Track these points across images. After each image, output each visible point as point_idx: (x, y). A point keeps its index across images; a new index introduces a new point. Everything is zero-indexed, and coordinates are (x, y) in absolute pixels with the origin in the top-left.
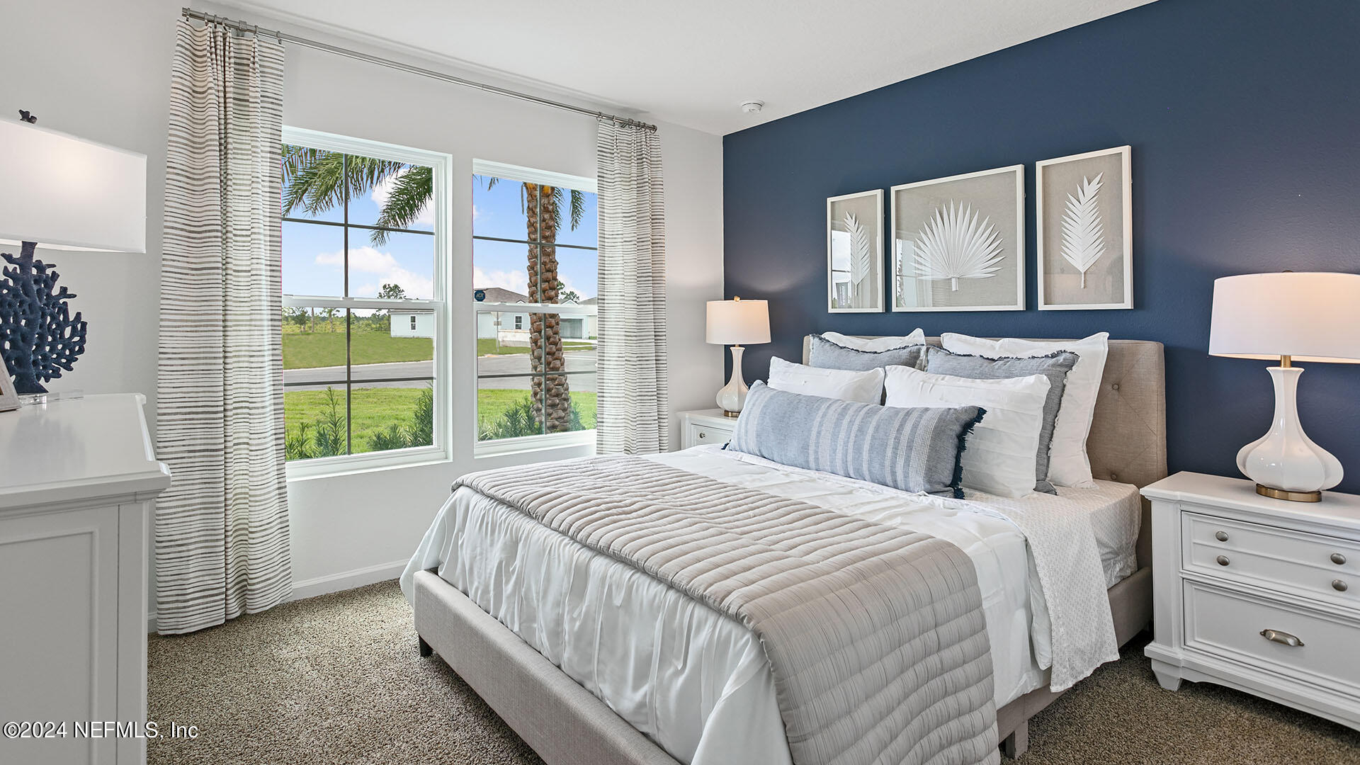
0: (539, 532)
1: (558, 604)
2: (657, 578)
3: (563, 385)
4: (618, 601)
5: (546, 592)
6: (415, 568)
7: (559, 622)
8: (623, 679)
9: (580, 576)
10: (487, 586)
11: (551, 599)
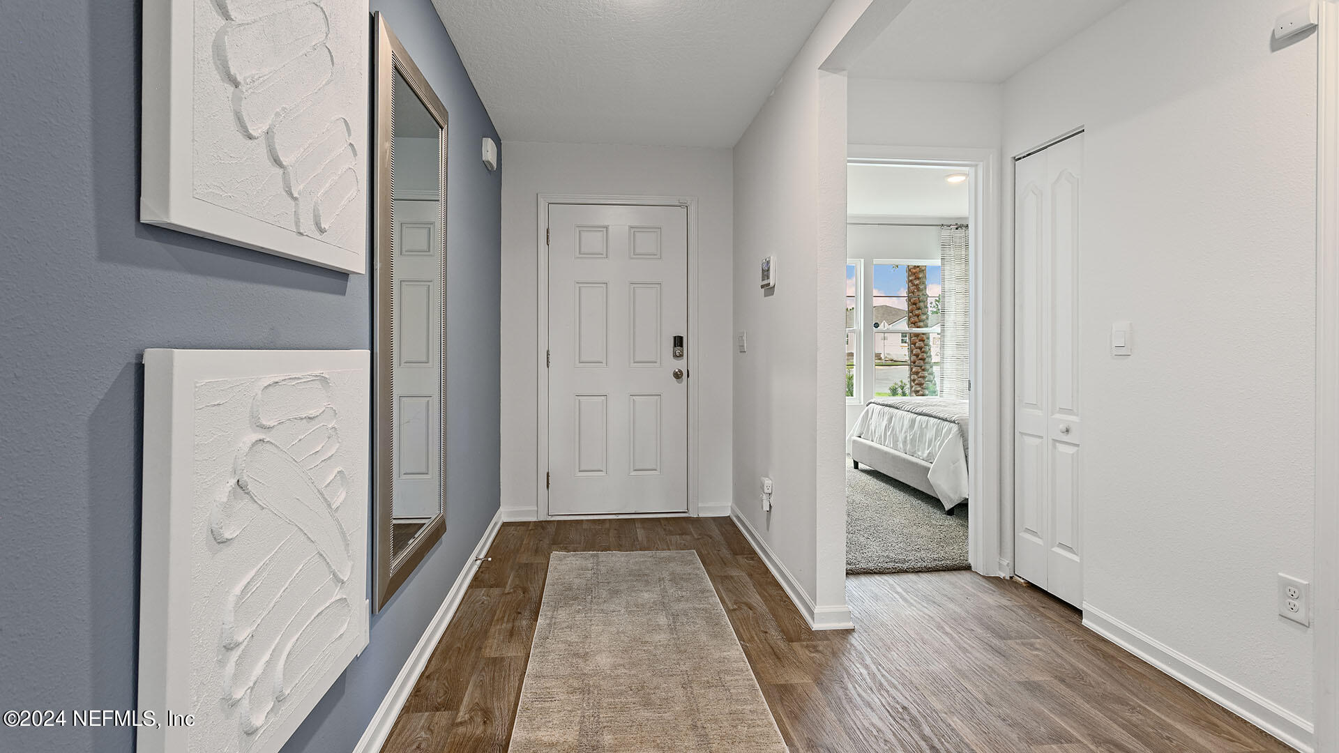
0: (899, 412)
1: (905, 432)
2: (935, 417)
3: (931, 381)
4: (923, 426)
5: (902, 430)
6: (852, 435)
7: (906, 438)
8: (925, 448)
9: (913, 422)
10: (881, 436)
11: (903, 431)
